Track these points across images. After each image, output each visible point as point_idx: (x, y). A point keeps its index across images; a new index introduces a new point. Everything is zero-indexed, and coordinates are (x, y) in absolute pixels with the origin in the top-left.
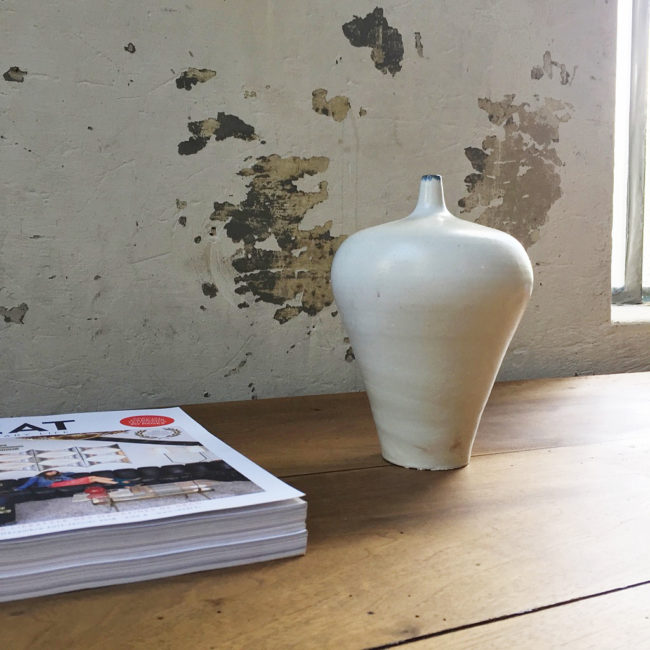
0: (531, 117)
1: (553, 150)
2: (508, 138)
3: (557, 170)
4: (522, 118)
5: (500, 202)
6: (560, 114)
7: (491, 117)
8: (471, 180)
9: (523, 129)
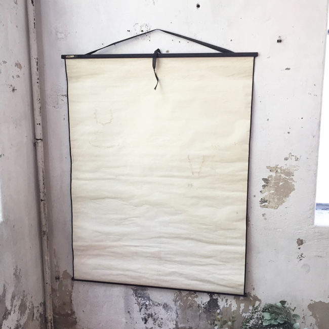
0: (284, 170)
1: (292, 178)
2: (276, 176)
3: (293, 183)
4: (281, 170)
5: (274, 191)
6: (295, 169)
7: (270, 171)
8: (264, 186)
9: (281, 173)
